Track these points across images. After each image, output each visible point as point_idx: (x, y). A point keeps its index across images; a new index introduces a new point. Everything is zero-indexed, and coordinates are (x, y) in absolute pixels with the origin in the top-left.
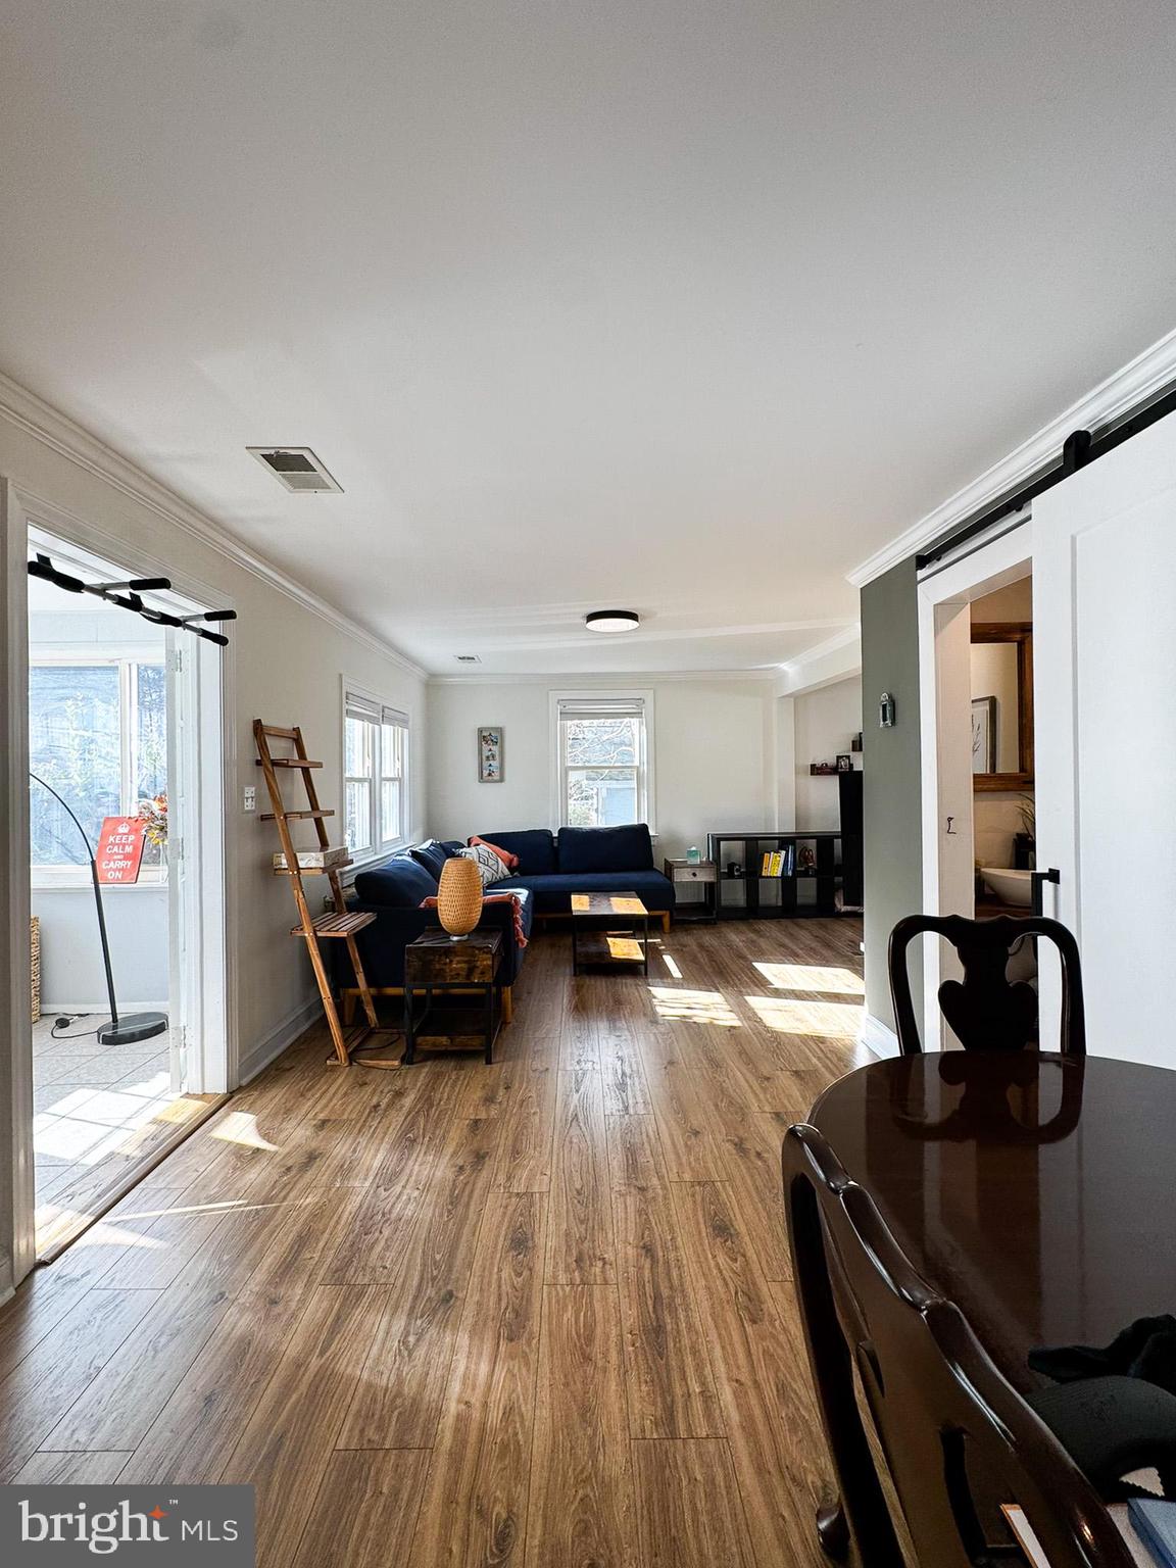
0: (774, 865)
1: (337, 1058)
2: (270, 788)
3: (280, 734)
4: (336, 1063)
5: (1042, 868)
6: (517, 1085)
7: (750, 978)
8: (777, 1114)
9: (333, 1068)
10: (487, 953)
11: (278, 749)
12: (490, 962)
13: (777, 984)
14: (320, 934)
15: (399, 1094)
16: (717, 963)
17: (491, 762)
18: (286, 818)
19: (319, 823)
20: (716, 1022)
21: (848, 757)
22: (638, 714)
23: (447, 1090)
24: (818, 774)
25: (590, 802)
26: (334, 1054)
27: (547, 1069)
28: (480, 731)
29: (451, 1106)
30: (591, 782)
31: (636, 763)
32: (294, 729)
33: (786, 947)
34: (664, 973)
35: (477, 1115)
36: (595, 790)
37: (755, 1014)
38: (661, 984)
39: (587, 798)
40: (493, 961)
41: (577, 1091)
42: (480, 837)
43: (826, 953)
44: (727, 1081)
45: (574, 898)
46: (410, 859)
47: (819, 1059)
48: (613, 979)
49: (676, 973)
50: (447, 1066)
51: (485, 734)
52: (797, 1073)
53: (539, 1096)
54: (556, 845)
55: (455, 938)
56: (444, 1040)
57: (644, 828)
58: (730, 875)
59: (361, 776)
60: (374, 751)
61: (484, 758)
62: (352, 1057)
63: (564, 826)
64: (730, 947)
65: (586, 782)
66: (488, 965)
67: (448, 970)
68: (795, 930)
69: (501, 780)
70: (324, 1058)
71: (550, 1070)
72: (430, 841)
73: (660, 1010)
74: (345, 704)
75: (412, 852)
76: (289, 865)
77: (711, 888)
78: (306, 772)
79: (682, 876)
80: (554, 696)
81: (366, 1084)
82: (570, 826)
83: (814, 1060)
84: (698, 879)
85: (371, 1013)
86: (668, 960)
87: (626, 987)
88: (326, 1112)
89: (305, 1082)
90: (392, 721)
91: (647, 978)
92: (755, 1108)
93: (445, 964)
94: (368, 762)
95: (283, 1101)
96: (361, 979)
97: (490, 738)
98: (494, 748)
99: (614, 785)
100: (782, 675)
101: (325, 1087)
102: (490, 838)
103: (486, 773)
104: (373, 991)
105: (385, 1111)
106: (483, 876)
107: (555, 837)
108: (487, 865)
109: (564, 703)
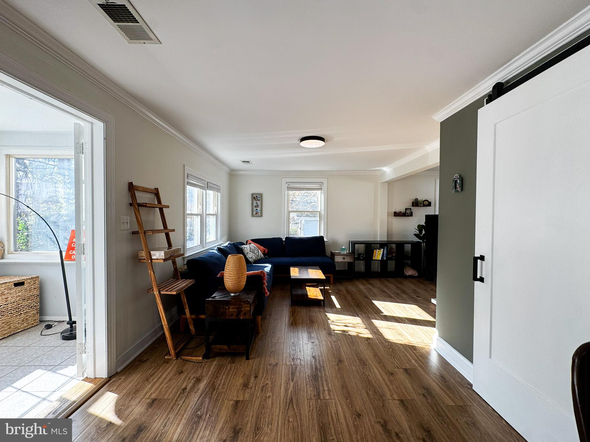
0: (378, 255)
1: (170, 355)
2: (137, 218)
3: (145, 190)
4: (170, 357)
5: (477, 255)
6: (261, 375)
7: (372, 309)
8: (402, 401)
9: (167, 362)
10: (247, 304)
11: (142, 198)
12: (248, 309)
13: (386, 313)
14: (162, 293)
15: (198, 380)
16: (355, 300)
18: (145, 233)
19: (167, 236)
20: (361, 335)
21: (411, 209)
22: (320, 189)
23: (224, 377)
24: (397, 216)
25: (298, 225)
26: (168, 353)
27: (277, 364)
28: (252, 195)
29: (225, 390)
30: (299, 218)
31: (319, 210)
32: (155, 189)
33: (386, 293)
34: (333, 305)
35: (238, 397)
36: (300, 221)
37: (378, 330)
38: (331, 312)
39: (296, 223)
40: (250, 308)
41: (292, 380)
42: (251, 240)
43: (405, 296)
44: (370, 375)
45: (292, 269)
46: (216, 252)
47: (415, 360)
48: (309, 308)
49: (338, 306)
50: (226, 361)
51: (255, 196)
52: (406, 370)
53: (272, 383)
54: (284, 244)
55: (232, 295)
56: (225, 347)
57: (322, 238)
58: (358, 259)
59: (197, 213)
60: (203, 203)
61: (254, 207)
62: (178, 355)
63: (287, 236)
64: (360, 291)
65: (297, 217)
66: (248, 310)
67: (227, 312)
68: (387, 283)
69: (261, 216)
70: (164, 355)
71: (278, 365)
72: (228, 242)
73: (332, 327)
75: (218, 248)
76: (146, 258)
77: (351, 265)
78: (161, 210)
79: (338, 259)
80: (284, 181)
81: (182, 372)
82: (290, 236)
83: (413, 361)
84: (345, 260)
85: (192, 328)
86: (333, 298)
87: (315, 313)
88: (157, 393)
89: (151, 371)
90: (212, 189)
91: (324, 308)
92: (388, 396)
93: (226, 309)
94: (200, 207)
95: (136, 384)
96: (187, 311)
97: (257, 198)
98: (258, 202)
99: (308, 219)
100: (384, 173)
101: (161, 374)
102: (255, 241)
103: (254, 213)
104: (193, 316)
105: (189, 393)
106: (251, 258)
107: (284, 241)
108: (254, 253)
109: (289, 183)
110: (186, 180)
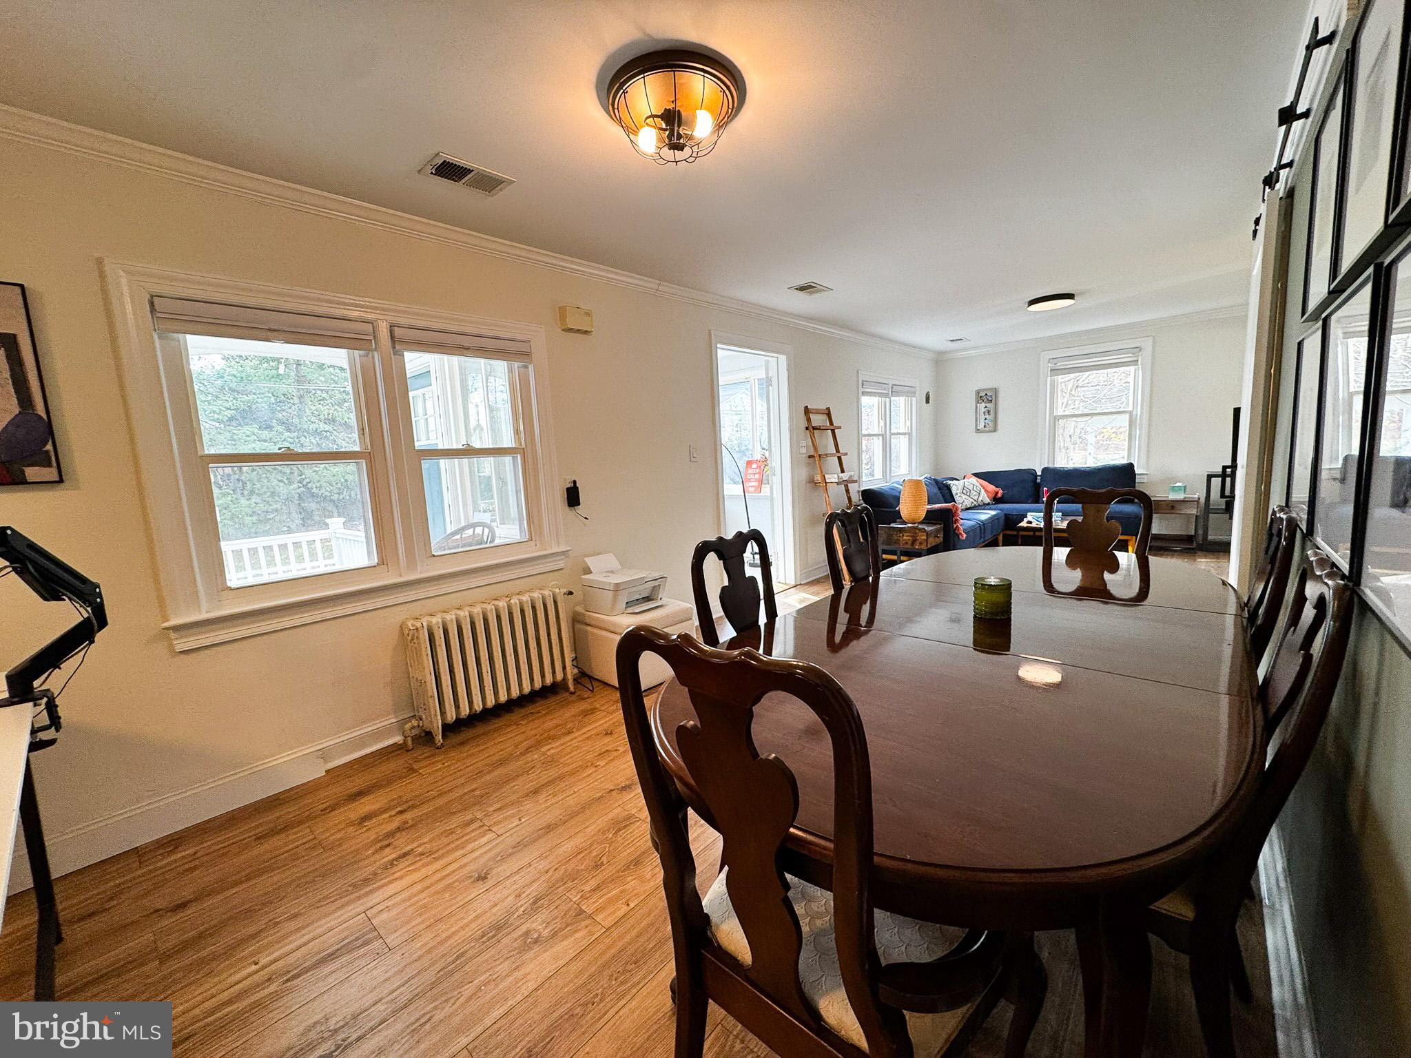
2: (812, 441)
3: (818, 412)
11: (817, 420)
12: (925, 538)
17: (987, 416)
18: (819, 457)
19: (839, 459)
22: (1132, 363)
28: (977, 392)
31: (1130, 408)
32: (826, 408)
42: (972, 473)
51: (982, 394)
54: (1038, 481)
55: (910, 525)
57: (1130, 466)
59: (875, 433)
60: (886, 416)
61: (981, 413)
63: (1046, 466)
69: (995, 430)
72: (926, 476)
74: (862, 387)
76: (822, 481)
78: (833, 432)
80: (1045, 356)
82: (1054, 466)
90: (898, 394)
94: (881, 423)
97: (987, 398)
98: (990, 405)
102: (981, 475)
103: (981, 425)
106: (962, 501)
107: (1039, 475)
108: (968, 496)
109: (1055, 361)
110: (861, 389)
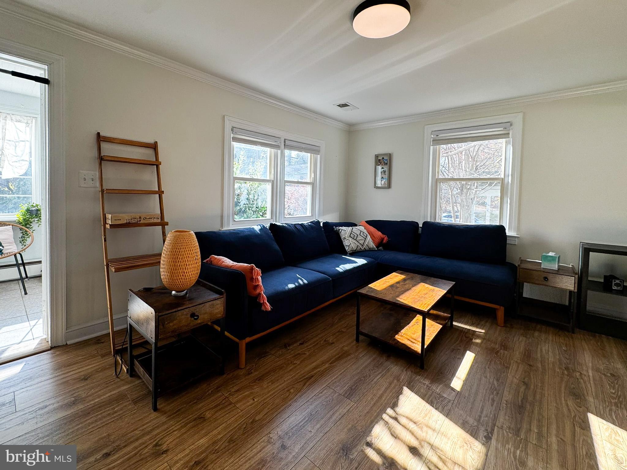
3: (133, 144)
19: (160, 197)
22: (503, 136)
31: (503, 177)
32: (154, 143)
38: (422, 390)
42: (366, 221)
49: (457, 383)
54: (420, 232)
57: (500, 229)
58: (606, 287)
59: (261, 178)
63: (427, 221)
78: (158, 168)
80: (429, 129)
84: (550, 284)
102: (372, 223)
106: (349, 246)
107: (420, 227)
108: (356, 240)
109: (437, 133)
110: (230, 135)
